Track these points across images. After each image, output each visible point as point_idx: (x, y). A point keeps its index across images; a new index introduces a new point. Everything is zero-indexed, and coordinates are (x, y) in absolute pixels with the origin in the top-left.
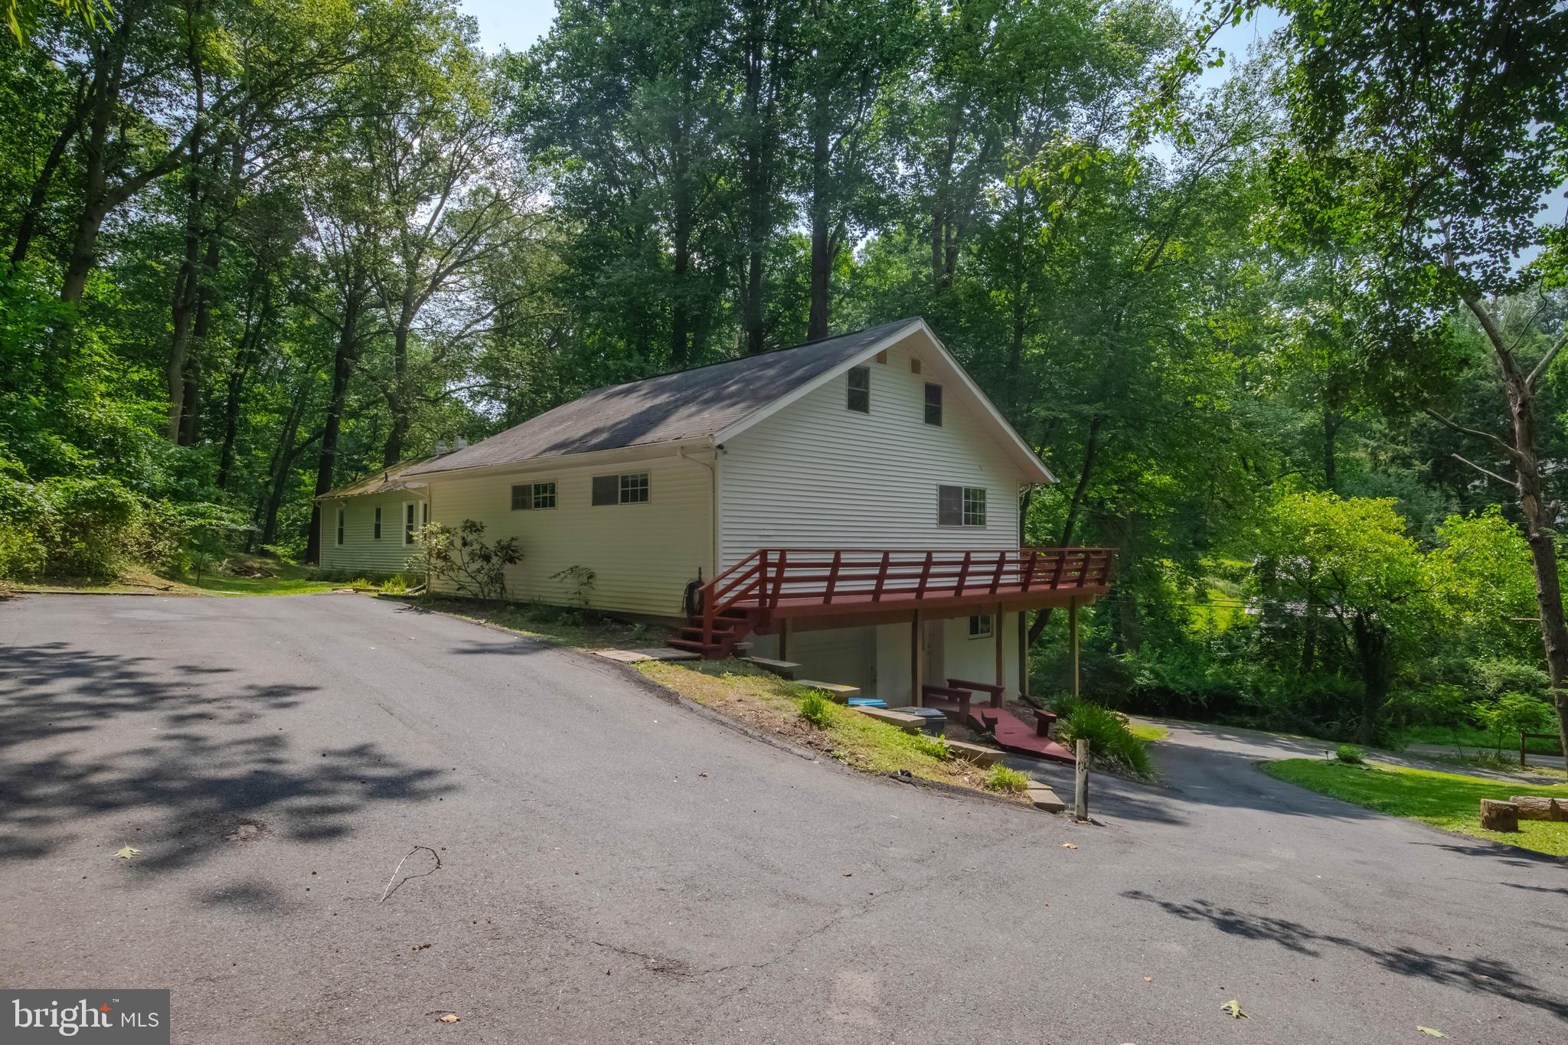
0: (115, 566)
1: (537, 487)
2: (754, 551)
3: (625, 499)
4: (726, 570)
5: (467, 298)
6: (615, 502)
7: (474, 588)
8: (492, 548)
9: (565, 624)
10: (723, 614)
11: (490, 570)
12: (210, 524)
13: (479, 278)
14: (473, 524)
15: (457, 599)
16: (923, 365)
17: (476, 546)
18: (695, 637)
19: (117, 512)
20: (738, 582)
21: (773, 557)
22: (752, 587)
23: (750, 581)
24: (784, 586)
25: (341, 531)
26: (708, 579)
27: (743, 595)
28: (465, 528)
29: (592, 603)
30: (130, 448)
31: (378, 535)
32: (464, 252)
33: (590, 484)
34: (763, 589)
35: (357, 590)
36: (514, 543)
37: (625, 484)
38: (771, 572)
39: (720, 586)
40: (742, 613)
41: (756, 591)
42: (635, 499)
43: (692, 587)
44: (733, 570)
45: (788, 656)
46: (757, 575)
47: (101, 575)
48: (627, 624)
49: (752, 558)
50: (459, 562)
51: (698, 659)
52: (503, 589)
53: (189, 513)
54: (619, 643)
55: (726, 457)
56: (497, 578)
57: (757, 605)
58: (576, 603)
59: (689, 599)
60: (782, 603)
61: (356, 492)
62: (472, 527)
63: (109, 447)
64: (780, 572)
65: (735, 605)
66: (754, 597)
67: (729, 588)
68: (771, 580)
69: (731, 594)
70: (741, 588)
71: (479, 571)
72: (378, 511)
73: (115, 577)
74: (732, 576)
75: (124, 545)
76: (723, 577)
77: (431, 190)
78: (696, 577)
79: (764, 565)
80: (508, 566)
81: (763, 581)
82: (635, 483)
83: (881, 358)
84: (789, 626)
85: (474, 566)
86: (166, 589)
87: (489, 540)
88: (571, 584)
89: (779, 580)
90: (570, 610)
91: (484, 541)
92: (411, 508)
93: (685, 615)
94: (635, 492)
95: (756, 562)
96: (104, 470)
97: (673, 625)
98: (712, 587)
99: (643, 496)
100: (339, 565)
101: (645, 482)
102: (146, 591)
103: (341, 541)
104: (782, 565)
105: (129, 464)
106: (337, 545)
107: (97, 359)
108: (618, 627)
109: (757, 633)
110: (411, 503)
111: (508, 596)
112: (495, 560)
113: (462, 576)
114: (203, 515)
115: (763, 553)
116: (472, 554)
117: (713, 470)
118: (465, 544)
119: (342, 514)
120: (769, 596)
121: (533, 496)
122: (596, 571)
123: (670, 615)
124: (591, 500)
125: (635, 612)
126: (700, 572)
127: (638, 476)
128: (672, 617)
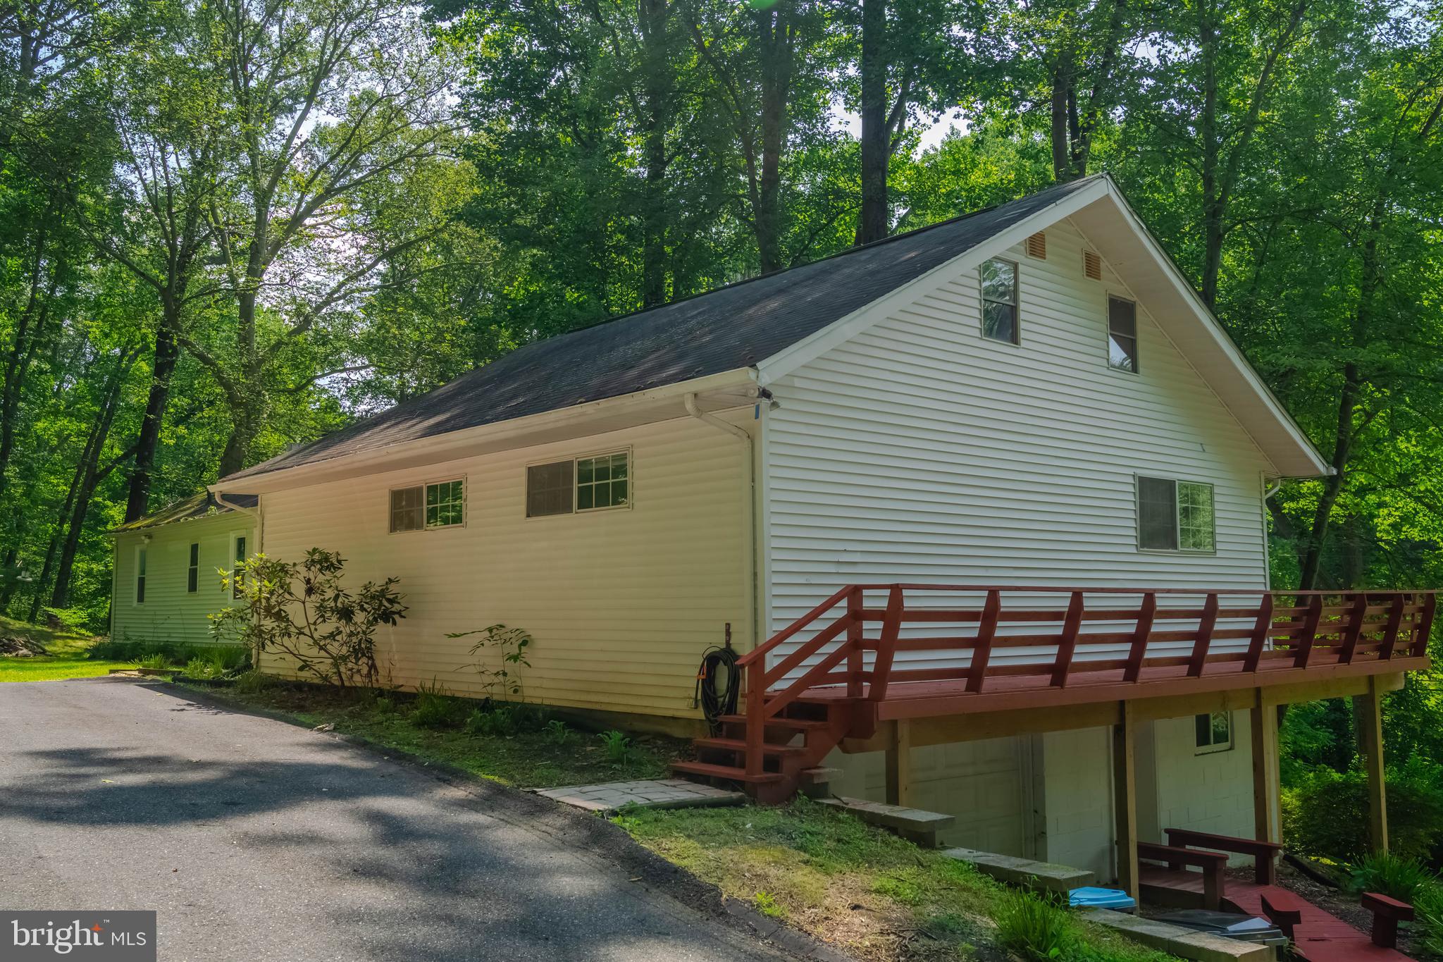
1: (432, 489)
2: (833, 592)
3: (585, 503)
4: (783, 627)
5: (345, 247)
6: (568, 509)
7: (325, 667)
8: (355, 598)
9: (479, 730)
10: (779, 715)
11: (351, 634)
13: (359, 220)
14: (326, 558)
15: (299, 686)
16: (1104, 264)
17: (330, 594)
18: (725, 758)
20: (809, 649)
21: (875, 601)
22: (834, 659)
23: (829, 649)
24: (898, 656)
25: (142, 584)
26: (744, 648)
27: (820, 675)
28: (309, 565)
29: (527, 692)
31: (193, 587)
32: (337, 178)
33: (523, 480)
34: (856, 664)
36: (393, 588)
37: (584, 477)
38: (872, 630)
39: (772, 661)
40: (815, 711)
41: (841, 668)
42: (602, 502)
43: (712, 661)
44: (797, 627)
45: (903, 795)
46: (843, 637)
48: (594, 732)
49: (831, 603)
50: (300, 621)
51: (737, 804)
52: (373, 667)
54: (580, 770)
55: (775, 414)
56: (363, 650)
57: (844, 694)
58: (498, 693)
59: (708, 681)
60: (894, 690)
62: (325, 562)
64: (891, 629)
65: (806, 694)
66: (840, 677)
67: (792, 662)
68: (872, 644)
69: (797, 673)
70: (814, 661)
71: (332, 636)
72: (196, 549)
74: (795, 638)
76: (780, 638)
77: (294, 96)
78: (719, 641)
79: (857, 615)
80: (381, 628)
81: (856, 645)
82: (603, 474)
83: (1036, 246)
84: (904, 731)
85: (325, 629)
87: (351, 583)
88: (491, 657)
89: (886, 647)
90: (486, 705)
91: (342, 584)
92: (241, 544)
93: (700, 714)
94: (602, 490)
95: (839, 612)
97: (678, 733)
98: (757, 661)
99: (619, 495)
100: (135, 636)
101: (621, 470)
103: (141, 598)
104: (894, 615)
106: (135, 603)
108: (576, 737)
109: (845, 750)
110: (241, 534)
111: (382, 681)
112: (360, 617)
113: (304, 646)
115: (854, 593)
116: (321, 608)
117: (751, 439)
118: (310, 591)
119: (143, 556)
120: (868, 677)
121: (425, 507)
122: (534, 634)
123: (669, 713)
124: (523, 508)
125: (604, 708)
126: (728, 633)
127: (606, 461)
128: (674, 718)
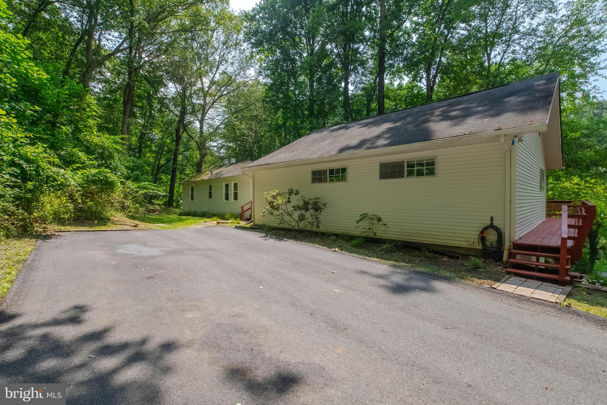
0: (108, 214)
1: (332, 170)
3: (411, 175)
6: (402, 176)
12: (150, 192)
14: (293, 191)
19: (108, 186)
25: (192, 196)
26: (503, 226)
28: (289, 193)
30: (111, 157)
31: (210, 196)
33: (378, 167)
35: (218, 223)
37: (409, 166)
42: (420, 174)
43: (484, 229)
47: (102, 219)
52: (318, 225)
53: (139, 187)
61: (199, 179)
63: (102, 156)
72: (210, 187)
73: (109, 220)
75: (112, 203)
78: (486, 222)
82: (421, 165)
86: (136, 226)
92: (227, 186)
93: (476, 247)
94: (420, 170)
96: (99, 166)
99: (431, 172)
100: (193, 209)
101: (433, 164)
102: (126, 227)
103: (192, 199)
105: (111, 164)
106: (190, 201)
107: (94, 113)
110: (227, 183)
114: (146, 188)
117: (510, 152)
119: (192, 188)
121: (328, 176)
122: (382, 217)
123: (458, 246)
124: (378, 176)
125: (420, 242)
126: (492, 220)
127: (423, 160)
128: (459, 247)
